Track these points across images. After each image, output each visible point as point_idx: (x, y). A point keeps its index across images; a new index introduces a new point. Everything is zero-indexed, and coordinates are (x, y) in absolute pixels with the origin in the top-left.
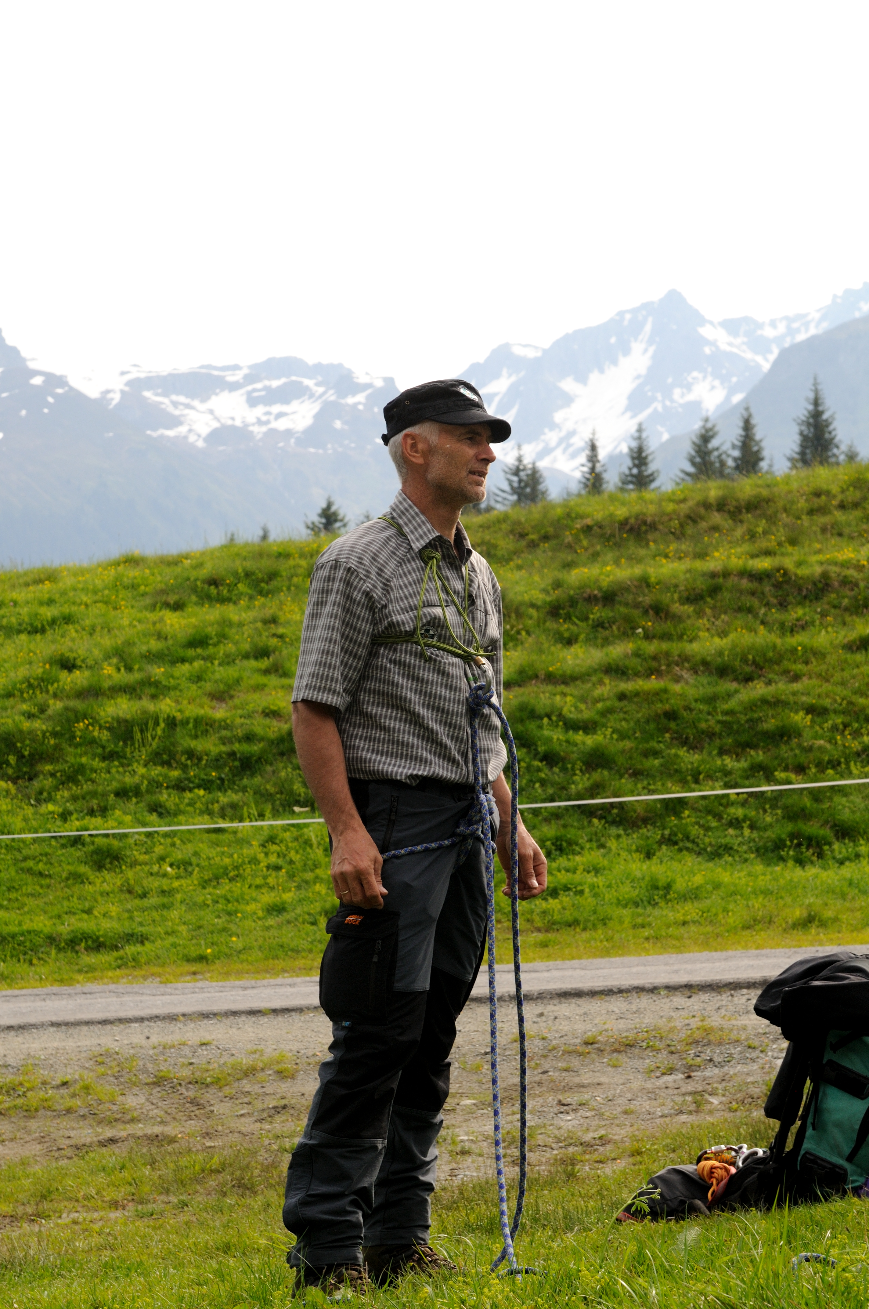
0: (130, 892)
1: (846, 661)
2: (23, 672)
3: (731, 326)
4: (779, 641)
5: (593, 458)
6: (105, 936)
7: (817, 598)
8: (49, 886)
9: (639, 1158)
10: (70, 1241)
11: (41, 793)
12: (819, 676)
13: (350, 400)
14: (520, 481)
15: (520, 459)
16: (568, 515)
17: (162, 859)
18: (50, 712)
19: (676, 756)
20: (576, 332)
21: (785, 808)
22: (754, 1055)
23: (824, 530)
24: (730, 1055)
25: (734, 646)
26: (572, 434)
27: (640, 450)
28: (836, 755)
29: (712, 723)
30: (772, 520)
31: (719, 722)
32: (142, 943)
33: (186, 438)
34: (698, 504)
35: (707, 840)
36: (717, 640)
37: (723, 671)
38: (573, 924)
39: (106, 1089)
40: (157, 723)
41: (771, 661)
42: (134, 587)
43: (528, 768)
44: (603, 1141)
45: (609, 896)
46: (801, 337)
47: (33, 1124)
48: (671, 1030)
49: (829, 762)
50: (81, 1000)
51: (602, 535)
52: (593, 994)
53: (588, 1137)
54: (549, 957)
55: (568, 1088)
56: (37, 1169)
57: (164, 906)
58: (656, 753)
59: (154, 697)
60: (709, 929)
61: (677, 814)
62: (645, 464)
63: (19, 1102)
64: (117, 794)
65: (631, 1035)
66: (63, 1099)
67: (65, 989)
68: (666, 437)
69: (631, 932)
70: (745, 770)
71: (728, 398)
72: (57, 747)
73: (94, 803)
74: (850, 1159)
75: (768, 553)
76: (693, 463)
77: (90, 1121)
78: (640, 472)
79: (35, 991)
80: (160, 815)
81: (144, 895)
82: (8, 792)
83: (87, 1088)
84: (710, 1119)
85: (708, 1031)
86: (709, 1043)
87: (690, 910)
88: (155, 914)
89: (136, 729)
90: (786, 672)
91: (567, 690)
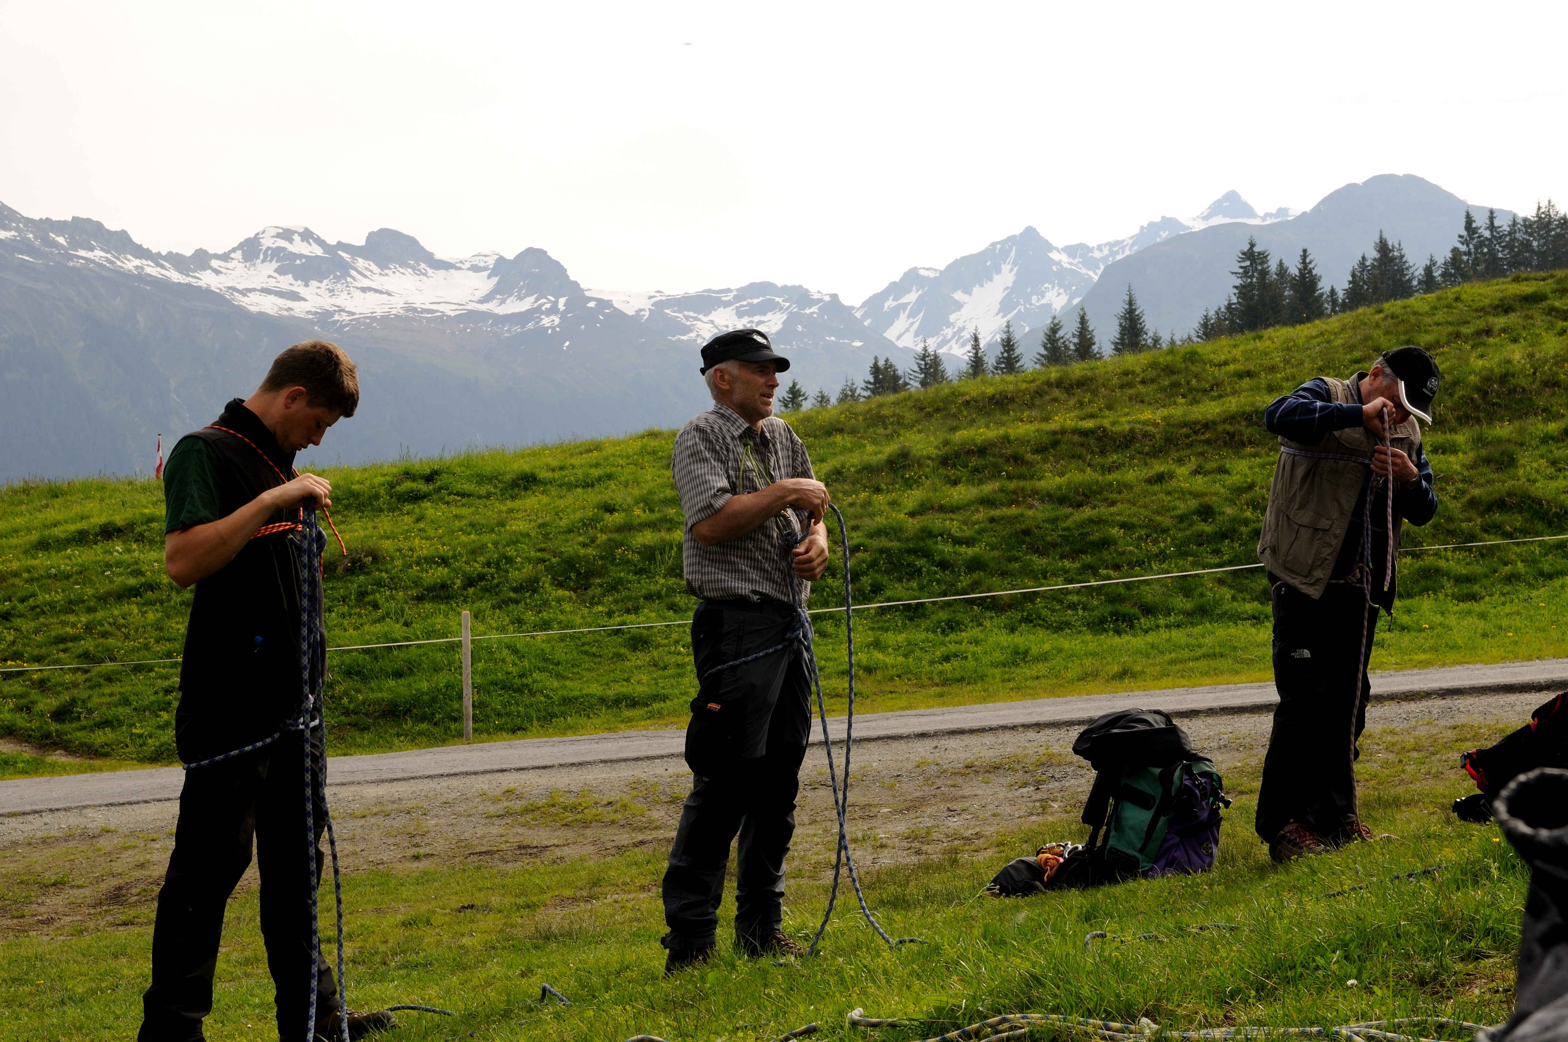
0: (655, 666)
1: (1147, 491)
2: (579, 515)
3: (1070, 250)
4: (1100, 478)
5: (976, 347)
6: (639, 696)
7: (1127, 447)
8: (600, 663)
9: (1002, 848)
10: (612, 916)
11: (593, 598)
12: (1129, 501)
13: (808, 311)
14: (926, 364)
15: (925, 349)
16: (953, 393)
17: (677, 642)
18: (598, 542)
19: (1031, 560)
20: (962, 258)
21: (1107, 595)
22: (1083, 772)
23: (1131, 399)
24: (1066, 773)
25: (1069, 483)
26: (962, 329)
27: (1009, 340)
28: (1141, 556)
29: (1055, 537)
30: (1095, 393)
31: (1060, 536)
32: (664, 701)
33: (695, 340)
34: (1043, 383)
35: (1053, 619)
36: (1057, 478)
37: (1062, 500)
38: (960, 680)
39: (638, 806)
40: (671, 548)
41: (1095, 492)
42: (654, 453)
43: (928, 572)
44: (978, 836)
45: (986, 660)
46: (1120, 257)
47: (588, 832)
48: (1025, 756)
49: (1137, 561)
50: (623, 743)
51: (977, 407)
52: (972, 731)
53: (968, 833)
54: (944, 704)
55: (955, 799)
56: (591, 863)
57: (679, 675)
58: (1016, 559)
59: (669, 530)
60: (1054, 681)
61: (1032, 601)
62: (1013, 350)
63: (579, 816)
64: (645, 598)
65: (998, 760)
66: (609, 815)
67: (612, 735)
68: (1027, 329)
69: (1001, 685)
70: (1078, 569)
71: (1070, 301)
72: (604, 566)
73: (630, 604)
74: (1141, 851)
75: (1092, 416)
76: (1046, 348)
77: (627, 829)
78: (1009, 356)
79: (592, 737)
80: (675, 611)
81: (665, 668)
82: (570, 598)
83: (625, 806)
84: (1051, 819)
85: (1051, 756)
86: (1052, 765)
87: (1041, 668)
88: (672, 680)
89: (657, 552)
90: (1106, 499)
91: (954, 516)
